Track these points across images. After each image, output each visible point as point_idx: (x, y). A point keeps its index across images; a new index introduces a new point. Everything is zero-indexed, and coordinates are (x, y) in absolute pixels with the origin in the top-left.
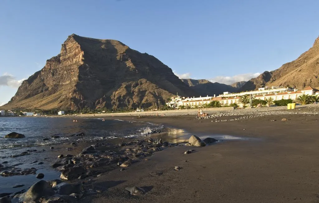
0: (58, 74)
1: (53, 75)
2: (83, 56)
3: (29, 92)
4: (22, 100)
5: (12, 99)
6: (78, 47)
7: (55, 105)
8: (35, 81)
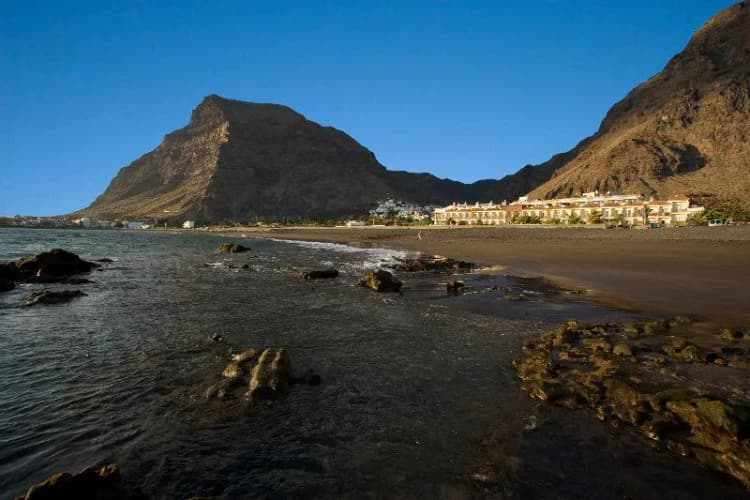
0: (181, 158)
1: (174, 158)
2: (228, 129)
3: (130, 187)
4: (117, 200)
5: (98, 199)
6: (219, 115)
7: (177, 210)
8: (142, 169)
